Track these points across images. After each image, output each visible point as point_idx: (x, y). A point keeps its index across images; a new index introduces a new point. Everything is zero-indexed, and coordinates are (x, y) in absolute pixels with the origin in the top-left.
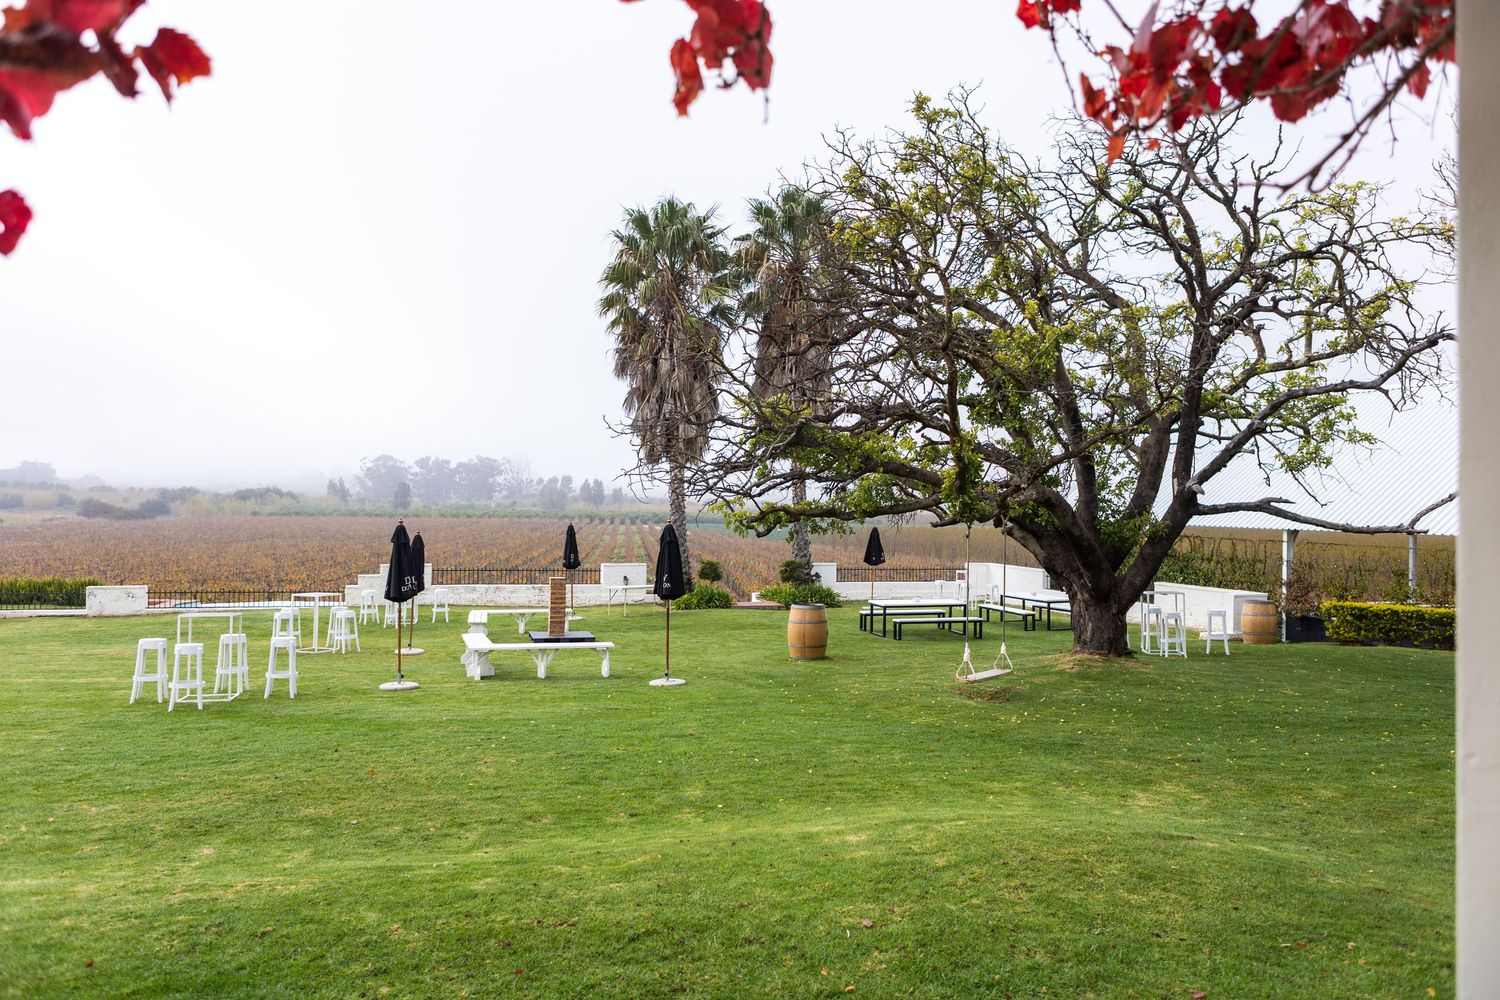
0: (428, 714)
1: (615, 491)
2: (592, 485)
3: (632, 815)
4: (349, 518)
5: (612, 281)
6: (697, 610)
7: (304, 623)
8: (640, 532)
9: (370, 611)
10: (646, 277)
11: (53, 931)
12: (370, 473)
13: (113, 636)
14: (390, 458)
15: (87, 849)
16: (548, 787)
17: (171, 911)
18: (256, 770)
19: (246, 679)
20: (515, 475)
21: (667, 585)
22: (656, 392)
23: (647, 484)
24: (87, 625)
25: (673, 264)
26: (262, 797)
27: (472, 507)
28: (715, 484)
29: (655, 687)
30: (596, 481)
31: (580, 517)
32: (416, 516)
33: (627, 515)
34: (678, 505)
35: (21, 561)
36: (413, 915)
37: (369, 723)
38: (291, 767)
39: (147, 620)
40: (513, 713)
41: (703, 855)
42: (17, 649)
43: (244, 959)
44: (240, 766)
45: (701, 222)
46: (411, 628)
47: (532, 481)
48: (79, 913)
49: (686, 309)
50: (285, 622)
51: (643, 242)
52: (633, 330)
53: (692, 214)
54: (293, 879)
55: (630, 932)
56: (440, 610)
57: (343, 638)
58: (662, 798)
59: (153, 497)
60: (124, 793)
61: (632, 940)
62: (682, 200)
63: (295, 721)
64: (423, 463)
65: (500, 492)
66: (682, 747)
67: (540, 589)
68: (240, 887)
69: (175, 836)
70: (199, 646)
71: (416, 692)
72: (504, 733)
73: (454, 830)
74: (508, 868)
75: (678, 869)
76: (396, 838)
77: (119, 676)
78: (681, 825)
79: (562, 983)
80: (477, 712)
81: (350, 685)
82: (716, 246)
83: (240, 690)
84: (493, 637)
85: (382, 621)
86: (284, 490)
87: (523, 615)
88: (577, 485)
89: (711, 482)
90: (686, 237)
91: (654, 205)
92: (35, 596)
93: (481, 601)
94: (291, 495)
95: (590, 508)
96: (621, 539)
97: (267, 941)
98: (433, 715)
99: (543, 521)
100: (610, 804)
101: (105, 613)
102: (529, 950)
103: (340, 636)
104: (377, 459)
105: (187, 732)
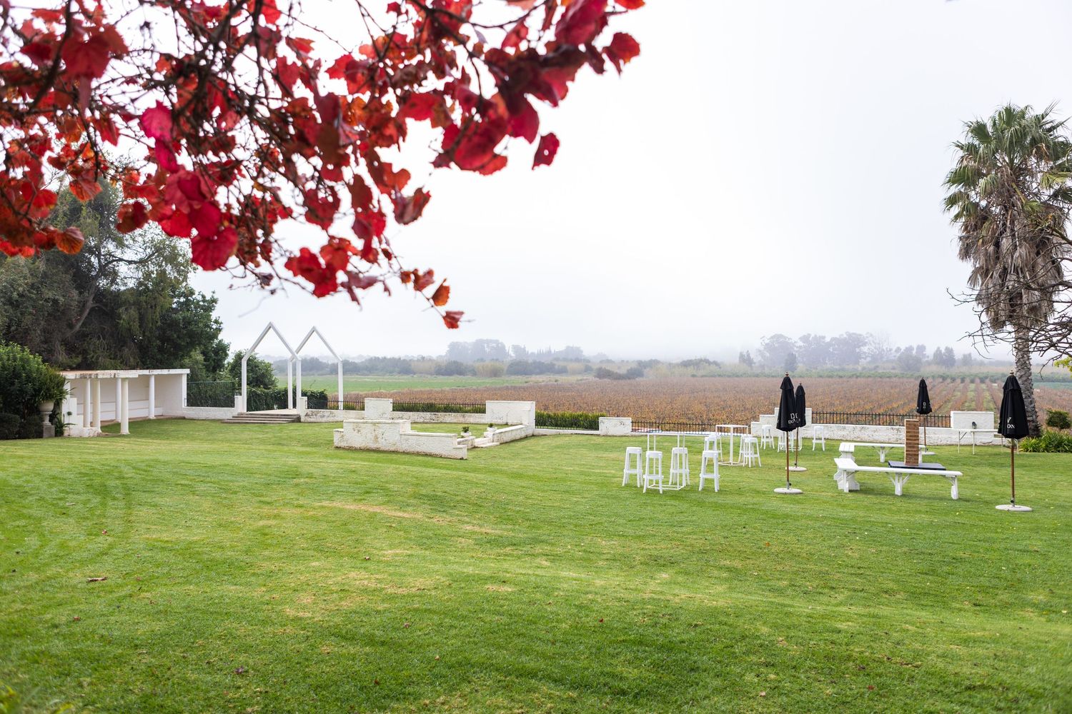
0: (809, 511)
1: (964, 356)
2: (943, 351)
3: (975, 605)
4: (754, 379)
5: (954, 183)
6: (1046, 453)
7: (724, 445)
8: (990, 389)
9: (768, 440)
10: (986, 175)
11: (584, 599)
12: (768, 347)
13: (613, 447)
14: (781, 336)
15: (601, 563)
16: (902, 573)
17: (644, 602)
18: (694, 533)
19: (688, 478)
20: (877, 346)
21: (1010, 426)
22: (999, 267)
23: (989, 342)
24: (600, 440)
25: (1012, 161)
26: (697, 549)
27: (843, 370)
28: (1059, 341)
29: (1001, 511)
30: (947, 349)
31: (933, 377)
32: (801, 377)
33: (976, 376)
34: (1023, 362)
35: (567, 404)
36: (793, 634)
37: (766, 512)
38: (715, 534)
39: (632, 439)
40: (874, 517)
41: (1041, 641)
42: (565, 452)
43: (684, 637)
44: (684, 529)
45: (1039, 120)
46: (797, 453)
47: (891, 350)
48: (596, 594)
49: (1026, 197)
50: (712, 444)
51: (982, 146)
52: (975, 220)
53: (1030, 114)
54: (715, 598)
55: (967, 683)
56: (819, 441)
57: (749, 456)
58: (1005, 596)
59: (634, 366)
60: (619, 535)
61: (968, 688)
62: (1019, 105)
63: (717, 506)
64: (805, 339)
65: (865, 359)
66: (1027, 559)
67: (898, 430)
68: (683, 597)
69: (647, 564)
70: (660, 453)
71: (801, 497)
72: (866, 530)
73: (826, 591)
74: (865, 619)
75: (1015, 646)
76: (785, 588)
77: (616, 470)
78: (1023, 619)
79: (906, 704)
80: (846, 514)
81: (754, 487)
82: (1056, 137)
83: (684, 484)
84: (858, 462)
85: (776, 448)
86: (711, 360)
87: (883, 448)
88: (930, 352)
89: (1055, 339)
90: (1024, 135)
91: (992, 114)
92: (573, 423)
93: (849, 436)
94: (715, 363)
95: (942, 370)
96: (971, 395)
97: (698, 630)
98: (812, 512)
99: (901, 380)
100: (955, 593)
101: (610, 434)
102: (880, 675)
103: (748, 455)
104: (772, 337)
105: (653, 505)
